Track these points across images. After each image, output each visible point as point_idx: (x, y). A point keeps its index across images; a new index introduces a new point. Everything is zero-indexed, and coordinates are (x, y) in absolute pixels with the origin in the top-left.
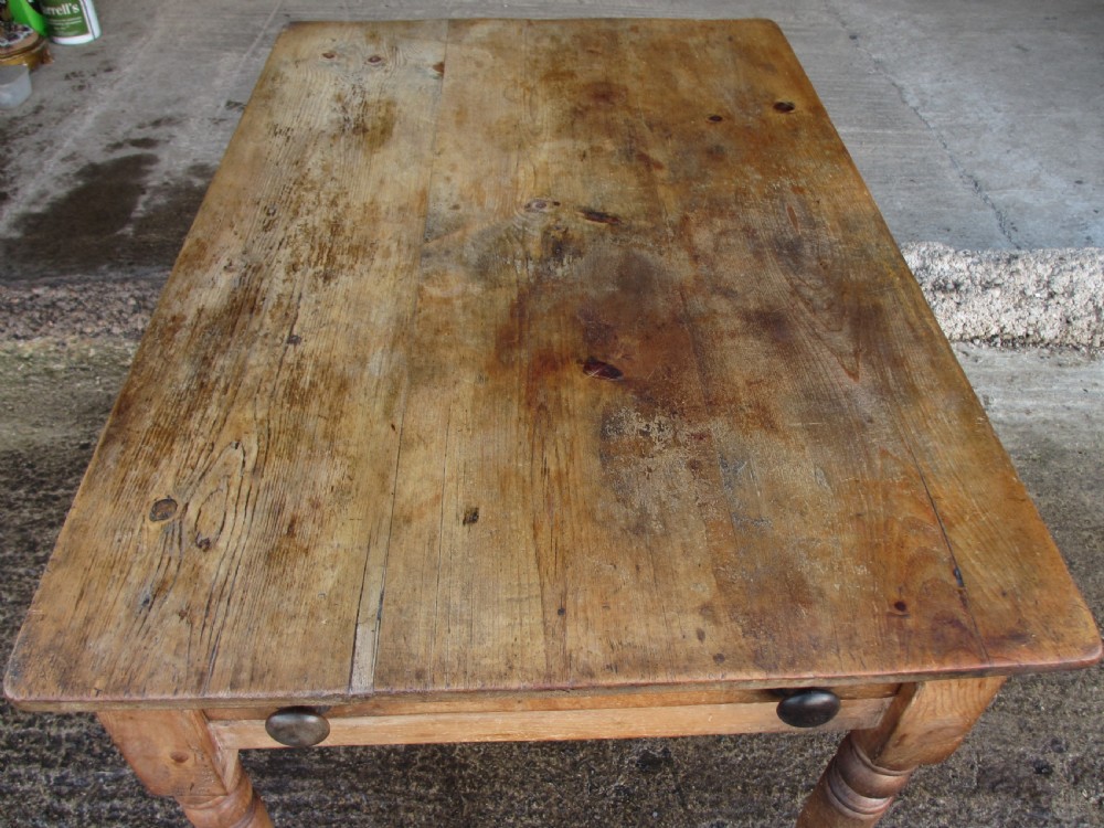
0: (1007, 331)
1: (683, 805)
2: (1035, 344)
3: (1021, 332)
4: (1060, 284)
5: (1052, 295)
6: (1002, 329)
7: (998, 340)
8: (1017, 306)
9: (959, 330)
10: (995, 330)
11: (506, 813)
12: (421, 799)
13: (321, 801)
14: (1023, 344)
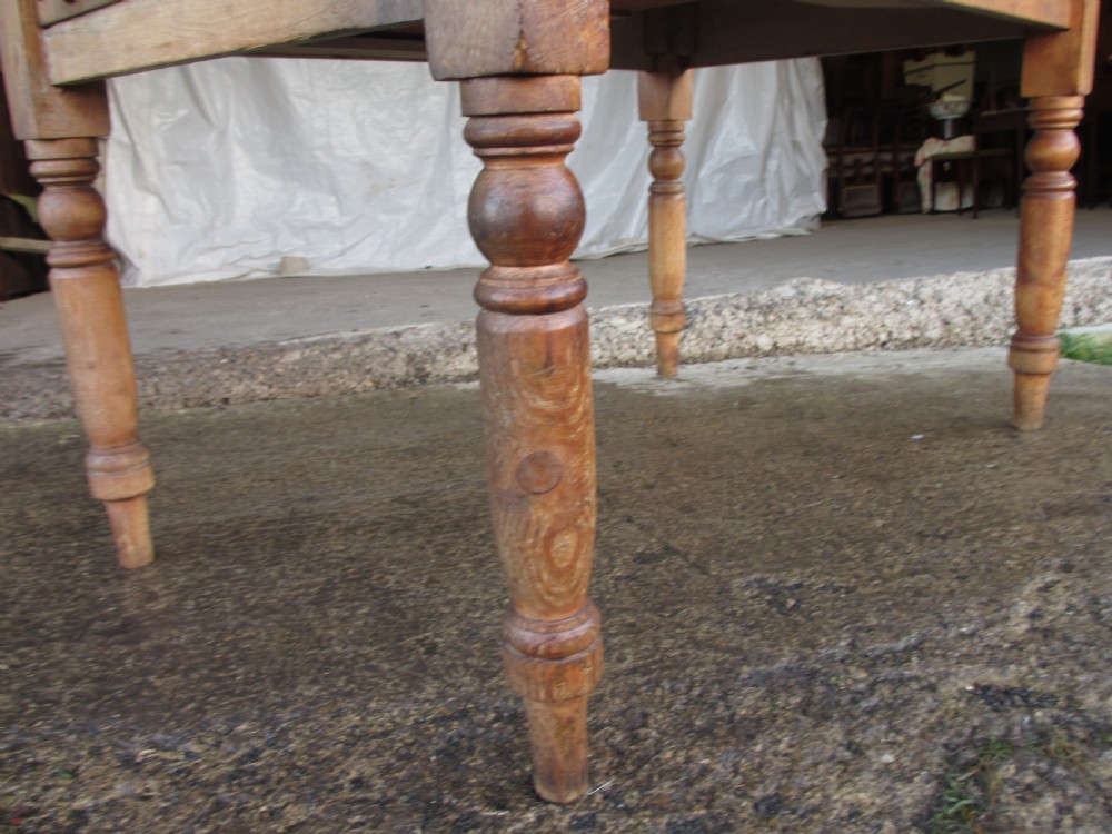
0: (895, 335)
1: (704, 571)
2: (925, 345)
3: (907, 335)
4: (926, 292)
5: (922, 302)
6: (890, 334)
7: (889, 345)
8: (896, 310)
9: (851, 339)
10: (883, 337)
11: (468, 611)
12: (344, 620)
13: (197, 642)
14: (914, 347)
